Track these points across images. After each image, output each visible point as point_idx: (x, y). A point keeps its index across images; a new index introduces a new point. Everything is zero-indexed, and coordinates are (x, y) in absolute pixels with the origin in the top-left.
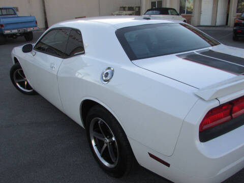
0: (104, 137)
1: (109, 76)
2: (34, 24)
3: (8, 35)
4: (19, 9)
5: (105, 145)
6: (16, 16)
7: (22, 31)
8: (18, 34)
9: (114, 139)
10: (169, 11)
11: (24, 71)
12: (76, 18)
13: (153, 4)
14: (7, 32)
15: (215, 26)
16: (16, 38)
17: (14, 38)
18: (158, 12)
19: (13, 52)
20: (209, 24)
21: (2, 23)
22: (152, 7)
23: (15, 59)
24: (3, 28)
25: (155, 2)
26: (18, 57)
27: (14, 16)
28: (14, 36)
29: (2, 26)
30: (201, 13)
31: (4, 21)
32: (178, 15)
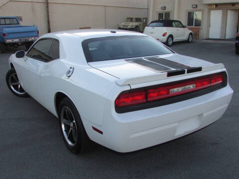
0: (70, 123)
1: (71, 73)
2: (35, 34)
3: (10, 44)
4: (23, 18)
5: (71, 129)
6: (19, 25)
7: (23, 40)
8: (20, 44)
9: (74, 121)
10: (173, 24)
11: (18, 75)
12: (80, 29)
13: (160, 15)
14: (8, 41)
15: (225, 40)
16: (17, 47)
17: (15, 47)
18: (162, 24)
19: (10, 58)
20: (218, 37)
21: (4, 32)
22: (159, 19)
23: (12, 65)
24: (5, 37)
25: (163, 14)
26: (14, 63)
27: (16, 25)
28: (16, 46)
29: (4, 35)
30: (210, 26)
31: (6, 30)
32: (184, 27)
